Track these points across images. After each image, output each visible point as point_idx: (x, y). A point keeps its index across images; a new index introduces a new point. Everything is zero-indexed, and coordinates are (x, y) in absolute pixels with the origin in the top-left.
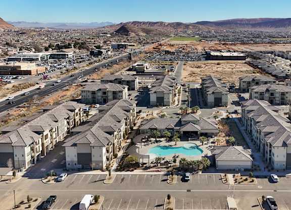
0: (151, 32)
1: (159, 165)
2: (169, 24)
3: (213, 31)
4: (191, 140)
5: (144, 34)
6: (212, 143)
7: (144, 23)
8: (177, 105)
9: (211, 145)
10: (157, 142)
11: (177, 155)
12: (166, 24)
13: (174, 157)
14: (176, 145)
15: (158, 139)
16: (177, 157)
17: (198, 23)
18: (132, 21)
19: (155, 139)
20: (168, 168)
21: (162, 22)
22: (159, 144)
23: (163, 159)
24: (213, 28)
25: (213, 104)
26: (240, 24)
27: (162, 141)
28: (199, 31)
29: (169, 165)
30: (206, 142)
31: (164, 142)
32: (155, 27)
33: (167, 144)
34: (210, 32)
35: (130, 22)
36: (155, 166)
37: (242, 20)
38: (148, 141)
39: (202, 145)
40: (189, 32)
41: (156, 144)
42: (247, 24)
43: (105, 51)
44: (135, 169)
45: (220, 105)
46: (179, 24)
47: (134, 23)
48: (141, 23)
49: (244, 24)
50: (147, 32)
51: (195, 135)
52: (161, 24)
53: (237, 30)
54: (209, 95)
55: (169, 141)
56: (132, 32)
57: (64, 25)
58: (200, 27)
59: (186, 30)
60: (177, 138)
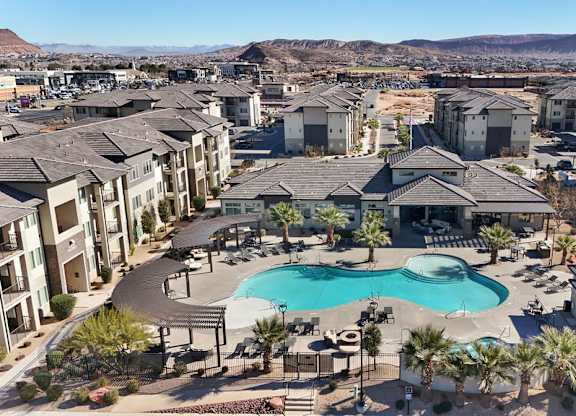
0: (311, 58)
1: (277, 363)
2: (347, 44)
3: (435, 58)
4: (433, 244)
5: (296, 62)
6: (531, 254)
7: (297, 43)
8: (370, 152)
10: (287, 247)
11: (380, 309)
12: (340, 45)
13: (365, 316)
14: (370, 260)
15: (292, 240)
16: (383, 317)
17: (404, 43)
18: (272, 39)
19: (281, 239)
20: (327, 384)
21: (333, 41)
22: (294, 256)
23: (309, 328)
24: (435, 52)
25: (482, 147)
26: (489, 46)
27: (309, 247)
28: (406, 57)
29: (339, 365)
30: (507, 253)
31: (317, 252)
32: (320, 49)
33: (332, 258)
34: (428, 59)
35: (269, 41)
36: (254, 372)
37: (492, 38)
38: (249, 243)
39: (493, 262)
40: (388, 59)
41: (284, 258)
42: (503, 46)
43: (203, 72)
44: (128, 391)
45: (505, 150)
46: (366, 45)
47: (278, 42)
48: (290, 42)
49: (496, 46)
50: (302, 57)
51: (447, 226)
52: (331, 44)
53: (484, 57)
54: (470, 118)
55: (339, 247)
56: (272, 56)
57: (141, 49)
58: (410, 49)
59: (381, 56)
60: (378, 232)
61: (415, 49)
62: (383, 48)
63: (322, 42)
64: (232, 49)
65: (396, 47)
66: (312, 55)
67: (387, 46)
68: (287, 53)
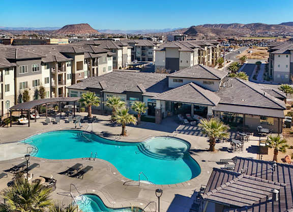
0: (222, 33)
2: (246, 26)
5: (214, 35)
7: (216, 26)
9: (245, 154)
12: (241, 26)
17: (283, 24)
18: (203, 24)
19: (87, 115)
21: (237, 24)
28: (284, 31)
30: (228, 145)
31: (99, 124)
32: (229, 28)
33: (102, 129)
35: (201, 25)
40: (271, 33)
43: (156, 39)
46: (257, 26)
47: (206, 26)
48: (212, 25)
50: (218, 32)
52: (236, 25)
56: (200, 32)
58: (286, 27)
59: (267, 31)
60: (127, 114)
61: (290, 27)
62: (268, 27)
63: (230, 25)
64: (181, 30)
65: (277, 26)
66: (224, 31)
67: (271, 25)
68: (209, 31)
